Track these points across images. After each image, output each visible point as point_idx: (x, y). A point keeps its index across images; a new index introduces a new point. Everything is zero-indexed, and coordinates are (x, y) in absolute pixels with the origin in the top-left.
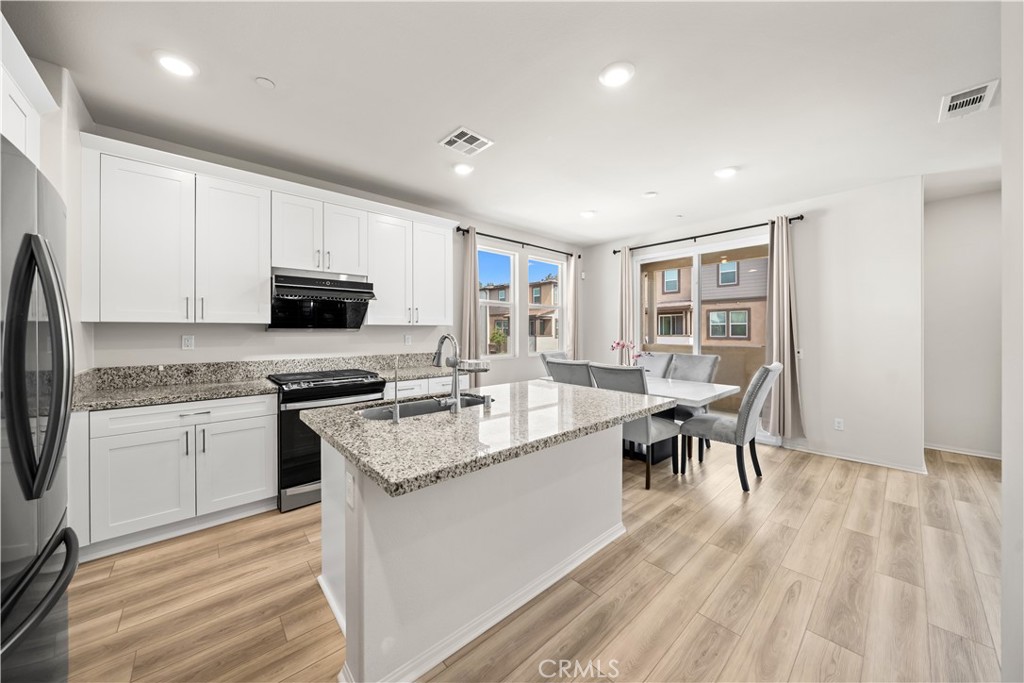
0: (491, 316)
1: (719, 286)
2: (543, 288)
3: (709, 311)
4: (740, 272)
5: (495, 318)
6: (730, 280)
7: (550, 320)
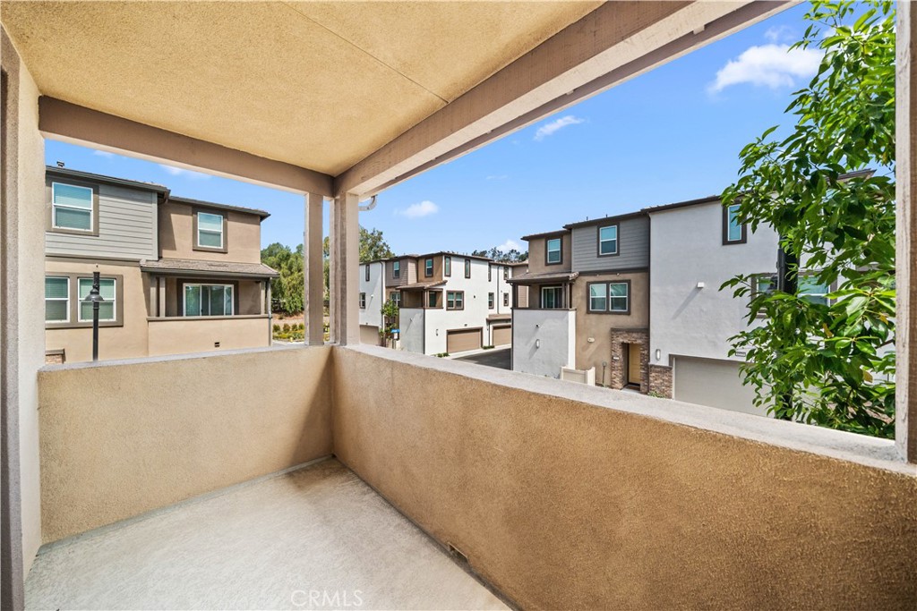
0: (387, 287)
1: (599, 256)
2: (435, 259)
3: (589, 283)
4: (621, 241)
5: (391, 290)
6: (610, 248)
7: (441, 292)
